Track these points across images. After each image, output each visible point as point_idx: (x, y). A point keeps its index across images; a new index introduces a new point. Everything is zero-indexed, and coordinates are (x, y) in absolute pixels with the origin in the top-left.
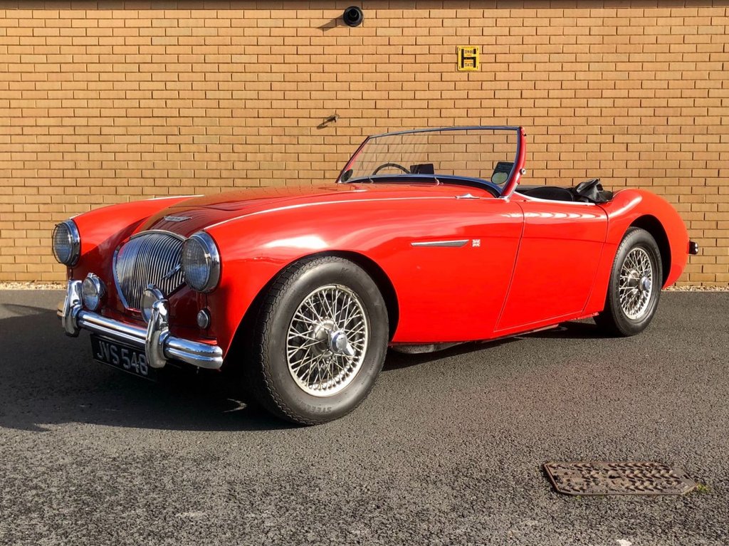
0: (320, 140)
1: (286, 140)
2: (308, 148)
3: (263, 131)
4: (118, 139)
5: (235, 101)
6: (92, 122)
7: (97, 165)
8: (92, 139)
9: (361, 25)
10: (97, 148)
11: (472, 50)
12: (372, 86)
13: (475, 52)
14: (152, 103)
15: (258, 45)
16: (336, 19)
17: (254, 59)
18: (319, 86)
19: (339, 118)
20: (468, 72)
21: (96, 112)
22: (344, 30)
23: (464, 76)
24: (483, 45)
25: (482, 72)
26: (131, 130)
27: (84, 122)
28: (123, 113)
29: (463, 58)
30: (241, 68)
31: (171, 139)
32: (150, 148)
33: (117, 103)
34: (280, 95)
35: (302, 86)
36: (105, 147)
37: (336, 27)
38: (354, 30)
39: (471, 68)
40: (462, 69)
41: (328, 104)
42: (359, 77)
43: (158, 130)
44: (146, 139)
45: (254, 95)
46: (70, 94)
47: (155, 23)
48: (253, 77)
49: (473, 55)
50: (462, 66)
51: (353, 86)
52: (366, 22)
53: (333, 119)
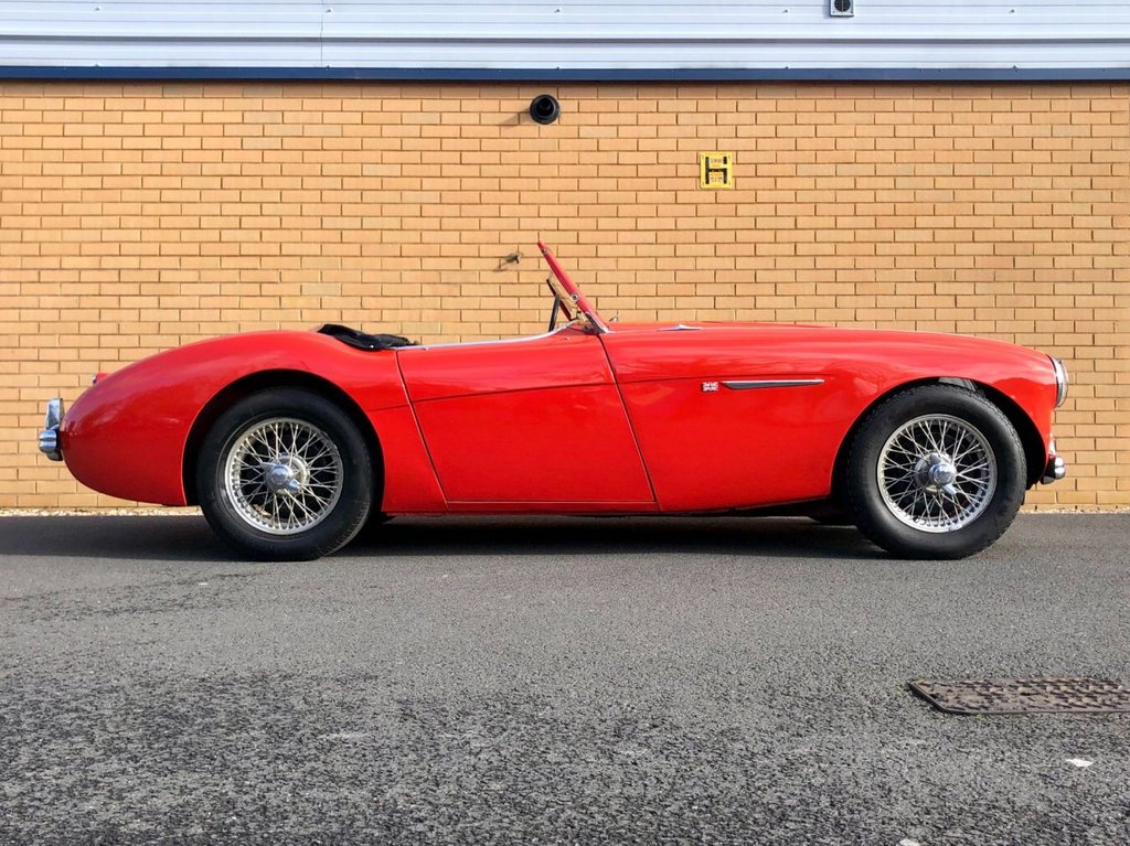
0: (494, 290)
1: (443, 289)
2: (475, 303)
3: (407, 276)
4: (185, 289)
5: (367, 232)
6: (147, 263)
7: (153, 328)
8: (146, 289)
9: (556, 122)
10: (153, 302)
11: (722, 157)
12: (572, 210)
13: (725, 161)
14: (240, 236)
15: (401, 150)
16: (519, 113)
17: (396, 170)
18: (494, 210)
19: (523, 257)
20: (716, 190)
21: (154, 249)
22: (531, 129)
23: (710, 197)
24: (737, 151)
25: (736, 190)
26: (206, 276)
27: (134, 262)
28: (194, 249)
29: (708, 170)
30: (376, 183)
31: (267, 289)
32: (235, 302)
33: (186, 235)
34: (435, 223)
35: (467, 210)
36: (165, 301)
37: (519, 124)
38: (546, 129)
39: (721, 184)
40: (706, 186)
41: (506, 237)
42: (553, 197)
43: (247, 276)
44: (228, 289)
45: (395, 223)
46: (114, 221)
47: (249, 117)
48: (395, 196)
49: (722, 166)
50: (707, 182)
51: (545, 210)
52: (564, 118)
53: (513, 259)
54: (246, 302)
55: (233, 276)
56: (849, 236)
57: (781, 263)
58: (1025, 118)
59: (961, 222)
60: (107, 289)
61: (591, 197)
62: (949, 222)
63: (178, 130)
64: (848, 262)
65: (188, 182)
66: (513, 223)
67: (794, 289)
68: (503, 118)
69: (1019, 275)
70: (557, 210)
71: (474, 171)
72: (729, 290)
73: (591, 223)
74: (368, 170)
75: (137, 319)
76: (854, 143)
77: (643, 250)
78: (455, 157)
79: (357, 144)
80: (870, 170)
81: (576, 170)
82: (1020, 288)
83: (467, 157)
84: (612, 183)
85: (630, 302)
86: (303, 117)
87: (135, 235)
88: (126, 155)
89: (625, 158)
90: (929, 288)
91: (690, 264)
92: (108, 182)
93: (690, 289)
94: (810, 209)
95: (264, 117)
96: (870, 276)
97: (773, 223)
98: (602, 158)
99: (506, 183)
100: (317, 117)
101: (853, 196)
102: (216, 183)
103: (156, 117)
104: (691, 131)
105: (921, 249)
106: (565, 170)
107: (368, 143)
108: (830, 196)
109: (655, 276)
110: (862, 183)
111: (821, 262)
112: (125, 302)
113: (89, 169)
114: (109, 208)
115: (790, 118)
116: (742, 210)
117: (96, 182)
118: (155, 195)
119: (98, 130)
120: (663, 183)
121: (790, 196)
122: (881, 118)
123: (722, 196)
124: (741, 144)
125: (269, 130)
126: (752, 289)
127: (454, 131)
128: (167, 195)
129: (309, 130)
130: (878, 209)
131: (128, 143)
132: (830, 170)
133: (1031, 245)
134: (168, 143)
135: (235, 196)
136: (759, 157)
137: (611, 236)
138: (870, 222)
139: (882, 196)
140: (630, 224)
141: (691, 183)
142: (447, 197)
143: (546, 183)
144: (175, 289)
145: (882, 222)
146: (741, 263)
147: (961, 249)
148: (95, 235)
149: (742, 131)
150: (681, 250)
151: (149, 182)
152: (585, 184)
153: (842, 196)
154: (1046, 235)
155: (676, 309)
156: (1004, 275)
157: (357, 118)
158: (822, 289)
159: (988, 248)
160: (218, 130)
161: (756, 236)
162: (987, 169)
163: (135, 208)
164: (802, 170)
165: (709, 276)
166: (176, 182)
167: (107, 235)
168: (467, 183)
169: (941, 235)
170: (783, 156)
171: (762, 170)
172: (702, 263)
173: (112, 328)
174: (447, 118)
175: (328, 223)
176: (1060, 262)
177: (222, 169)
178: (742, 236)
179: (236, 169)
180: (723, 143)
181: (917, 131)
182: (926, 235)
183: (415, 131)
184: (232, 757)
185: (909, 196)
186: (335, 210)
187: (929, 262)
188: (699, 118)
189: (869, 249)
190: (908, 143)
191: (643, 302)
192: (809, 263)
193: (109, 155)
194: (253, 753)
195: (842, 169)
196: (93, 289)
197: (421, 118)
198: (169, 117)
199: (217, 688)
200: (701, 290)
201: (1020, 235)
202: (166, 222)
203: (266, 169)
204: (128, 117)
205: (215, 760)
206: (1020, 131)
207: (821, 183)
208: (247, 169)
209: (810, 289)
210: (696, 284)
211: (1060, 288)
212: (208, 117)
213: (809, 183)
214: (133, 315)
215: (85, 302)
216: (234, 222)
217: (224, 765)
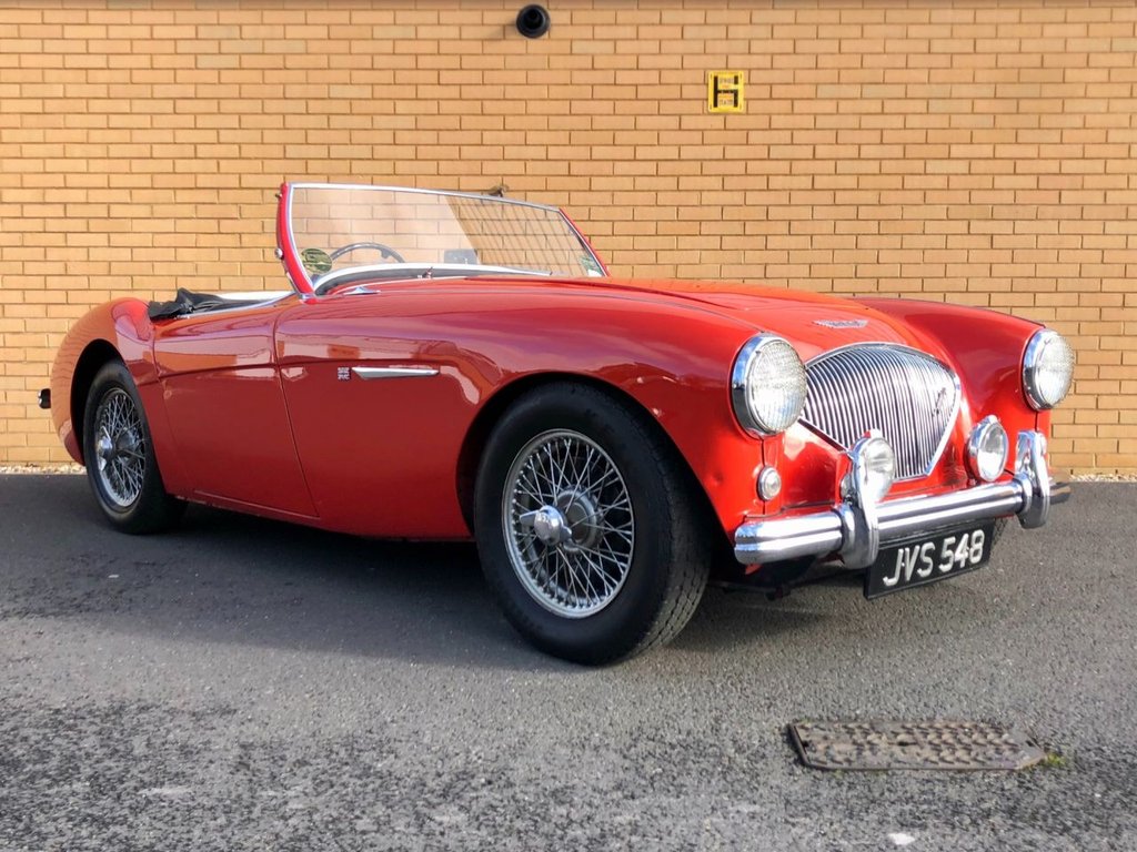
4: (138, 225)
5: (333, 162)
6: (95, 196)
7: (102, 268)
8: (94, 225)
9: (546, 36)
10: (102, 239)
11: (732, 77)
12: (563, 137)
13: (736, 82)
14: (195, 165)
15: (373, 69)
16: (504, 26)
17: (367, 92)
18: (475, 137)
19: (508, 191)
20: (725, 114)
21: (101, 181)
22: (518, 43)
23: (718, 122)
24: (750, 70)
25: (747, 114)
26: (160, 210)
27: (80, 196)
28: (145, 181)
29: (716, 92)
30: (343, 107)
31: (226, 226)
32: (190, 240)
33: (137, 166)
34: (409, 152)
35: (446, 137)
36: (116, 239)
37: (504, 39)
38: (534, 45)
39: (730, 108)
40: (714, 110)
41: (489, 168)
42: (542, 122)
43: (204, 211)
44: (184, 225)
45: (365, 152)
46: (57, 150)
47: (203, 32)
48: (365, 122)
49: (733, 87)
50: (716, 105)
51: (532, 138)
52: (555, 31)
53: (498, 192)
54: (204, 240)
55: (188, 211)
56: (873, 167)
57: (797, 198)
58: (1080, 30)
59: (1002, 151)
60: (52, 225)
61: (584, 122)
62: (987, 151)
63: (125, 47)
64: (871, 197)
65: (138, 106)
66: (496, 152)
67: (809, 228)
68: (485, 32)
69: (1065, 212)
70: (546, 137)
71: (454, 92)
72: (738, 228)
73: (584, 152)
74: (336, 91)
75: (85, 258)
76: (884, 60)
77: (642, 183)
78: (432, 77)
79: (323, 62)
80: (899, 91)
81: (570, 92)
82: (1066, 227)
83: (446, 77)
84: (607, 107)
85: (627, 242)
86: (263, 31)
87: (81, 166)
88: (69, 76)
89: (623, 77)
90: (962, 226)
91: (694, 198)
92: (51, 106)
93: (694, 228)
94: (831, 136)
95: (220, 32)
96: (895, 212)
97: (789, 152)
98: (597, 77)
99: (489, 107)
100: (279, 31)
101: (879, 122)
102: (168, 106)
103: (101, 32)
104: (698, 47)
105: (955, 182)
106: (556, 92)
107: (336, 61)
108: (853, 121)
109: (654, 213)
110: (890, 105)
111: (841, 197)
112: (73, 239)
113: (29, 91)
114: (52, 135)
115: (811, 31)
116: (754, 137)
117: (36, 106)
118: (101, 121)
119: (35, 46)
120: (667, 107)
121: (808, 122)
122: (913, 31)
123: (732, 122)
124: (756, 61)
125: (226, 46)
126: (763, 228)
127: (431, 47)
128: (116, 121)
129: (271, 47)
130: (909, 136)
131: (71, 61)
132: (855, 91)
133: (1080, 178)
134: (115, 62)
135: (188, 121)
136: (775, 76)
137: (607, 168)
138: (897, 151)
139: (913, 121)
140: (628, 153)
141: (696, 107)
142: (424, 122)
143: (534, 107)
144: (127, 225)
145: (912, 151)
146: (752, 198)
147: (1000, 181)
148: (37, 165)
149: (756, 46)
150: (685, 183)
151: (96, 106)
152: (578, 107)
153: (868, 122)
154: (1098, 166)
155: (678, 250)
156: (1050, 211)
157: (322, 32)
158: (842, 227)
159: (1031, 182)
160: (169, 46)
161: (769, 167)
162: (1033, 91)
163: (79, 135)
164: (825, 91)
165: (715, 213)
166: (124, 106)
167: (51, 165)
168: (446, 107)
169: (978, 166)
170: (801, 75)
171: (778, 91)
172: (708, 198)
173: (59, 268)
174: (423, 32)
175: (291, 151)
176: (1113, 197)
177: (175, 91)
178: (753, 167)
179: (190, 91)
180: (735, 61)
181: (955, 46)
182: (962, 167)
183: (388, 46)
184: (41, 818)
185: (942, 122)
186: (300, 136)
187: (963, 197)
188: (708, 32)
189: (896, 182)
190: (944, 61)
191: (642, 243)
192: (827, 198)
193: (51, 76)
194: (63, 813)
195: (869, 91)
196: (37, 225)
197: (396, 32)
198: (115, 32)
199: (67, 722)
200: (706, 229)
201: (1068, 166)
202: (115, 151)
203: (222, 91)
204: (70, 32)
205: (20, 821)
206: (1073, 45)
207: (844, 106)
208: (204, 91)
209: (828, 227)
210: (701, 221)
211: (1112, 227)
212: (159, 32)
213: (830, 107)
214: (82, 254)
215: (29, 240)
216: (189, 151)
217: (28, 830)
